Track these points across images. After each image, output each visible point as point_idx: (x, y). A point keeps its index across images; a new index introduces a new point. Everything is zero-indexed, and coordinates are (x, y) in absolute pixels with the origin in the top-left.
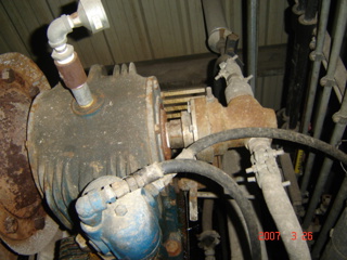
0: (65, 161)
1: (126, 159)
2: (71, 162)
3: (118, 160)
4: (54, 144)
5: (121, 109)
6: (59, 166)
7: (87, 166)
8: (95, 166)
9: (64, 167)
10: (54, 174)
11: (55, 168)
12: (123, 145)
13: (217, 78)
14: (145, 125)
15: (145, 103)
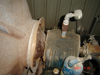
0: (56, 49)
1: (73, 53)
2: (58, 50)
3: (71, 53)
4: (54, 44)
5: (72, 40)
6: (55, 50)
7: (62, 52)
8: (64, 53)
9: (56, 51)
10: (53, 52)
11: (53, 51)
12: (73, 49)
13: (89, 39)
14: (78, 46)
15: (78, 40)
